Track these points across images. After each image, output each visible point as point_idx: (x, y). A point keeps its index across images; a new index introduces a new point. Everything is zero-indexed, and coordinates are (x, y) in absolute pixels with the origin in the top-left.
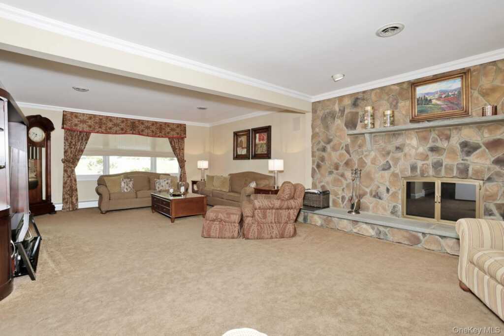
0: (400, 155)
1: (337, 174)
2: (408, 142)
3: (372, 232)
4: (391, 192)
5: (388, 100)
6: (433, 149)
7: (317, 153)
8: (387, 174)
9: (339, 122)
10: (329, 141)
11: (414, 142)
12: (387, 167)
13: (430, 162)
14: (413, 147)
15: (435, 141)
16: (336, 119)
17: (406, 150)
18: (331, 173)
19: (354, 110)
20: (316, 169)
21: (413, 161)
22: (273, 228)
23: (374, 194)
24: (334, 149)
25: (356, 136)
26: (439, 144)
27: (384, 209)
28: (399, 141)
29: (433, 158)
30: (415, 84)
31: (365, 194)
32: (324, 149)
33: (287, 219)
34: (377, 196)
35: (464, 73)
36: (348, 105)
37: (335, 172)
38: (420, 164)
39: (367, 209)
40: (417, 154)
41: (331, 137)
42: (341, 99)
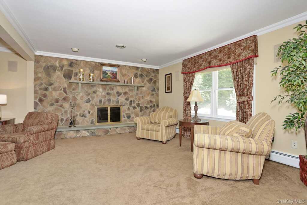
0: (95, 95)
1: (57, 105)
2: (98, 90)
3: (88, 134)
4: (91, 113)
5: (89, 68)
6: (108, 94)
7: (40, 92)
8: (88, 104)
9: (59, 73)
10: (51, 84)
11: (101, 90)
12: (88, 101)
13: (106, 99)
14: (101, 92)
15: (108, 90)
16: (56, 71)
17: (98, 93)
18: (52, 105)
19: (70, 69)
20: (38, 102)
21: (100, 98)
22: (43, 146)
23: (82, 115)
24: (55, 89)
25: (71, 84)
26: (110, 92)
27: (87, 122)
28: (94, 89)
29: (108, 97)
30: (102, 65)
31: (77, 115)
32: (46, 89)
33: (51, 137)
34: (84, 116)
35: (118, 66)
36: (66, 64)
37: (56, 104)
38: (103, 100)
39: (78, 123)
40: (102, 95)
41: (52, 82)
42: (61, 59)
